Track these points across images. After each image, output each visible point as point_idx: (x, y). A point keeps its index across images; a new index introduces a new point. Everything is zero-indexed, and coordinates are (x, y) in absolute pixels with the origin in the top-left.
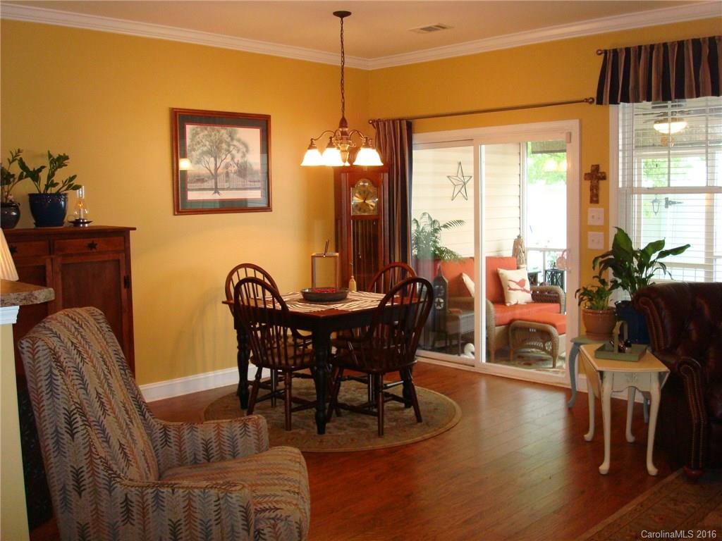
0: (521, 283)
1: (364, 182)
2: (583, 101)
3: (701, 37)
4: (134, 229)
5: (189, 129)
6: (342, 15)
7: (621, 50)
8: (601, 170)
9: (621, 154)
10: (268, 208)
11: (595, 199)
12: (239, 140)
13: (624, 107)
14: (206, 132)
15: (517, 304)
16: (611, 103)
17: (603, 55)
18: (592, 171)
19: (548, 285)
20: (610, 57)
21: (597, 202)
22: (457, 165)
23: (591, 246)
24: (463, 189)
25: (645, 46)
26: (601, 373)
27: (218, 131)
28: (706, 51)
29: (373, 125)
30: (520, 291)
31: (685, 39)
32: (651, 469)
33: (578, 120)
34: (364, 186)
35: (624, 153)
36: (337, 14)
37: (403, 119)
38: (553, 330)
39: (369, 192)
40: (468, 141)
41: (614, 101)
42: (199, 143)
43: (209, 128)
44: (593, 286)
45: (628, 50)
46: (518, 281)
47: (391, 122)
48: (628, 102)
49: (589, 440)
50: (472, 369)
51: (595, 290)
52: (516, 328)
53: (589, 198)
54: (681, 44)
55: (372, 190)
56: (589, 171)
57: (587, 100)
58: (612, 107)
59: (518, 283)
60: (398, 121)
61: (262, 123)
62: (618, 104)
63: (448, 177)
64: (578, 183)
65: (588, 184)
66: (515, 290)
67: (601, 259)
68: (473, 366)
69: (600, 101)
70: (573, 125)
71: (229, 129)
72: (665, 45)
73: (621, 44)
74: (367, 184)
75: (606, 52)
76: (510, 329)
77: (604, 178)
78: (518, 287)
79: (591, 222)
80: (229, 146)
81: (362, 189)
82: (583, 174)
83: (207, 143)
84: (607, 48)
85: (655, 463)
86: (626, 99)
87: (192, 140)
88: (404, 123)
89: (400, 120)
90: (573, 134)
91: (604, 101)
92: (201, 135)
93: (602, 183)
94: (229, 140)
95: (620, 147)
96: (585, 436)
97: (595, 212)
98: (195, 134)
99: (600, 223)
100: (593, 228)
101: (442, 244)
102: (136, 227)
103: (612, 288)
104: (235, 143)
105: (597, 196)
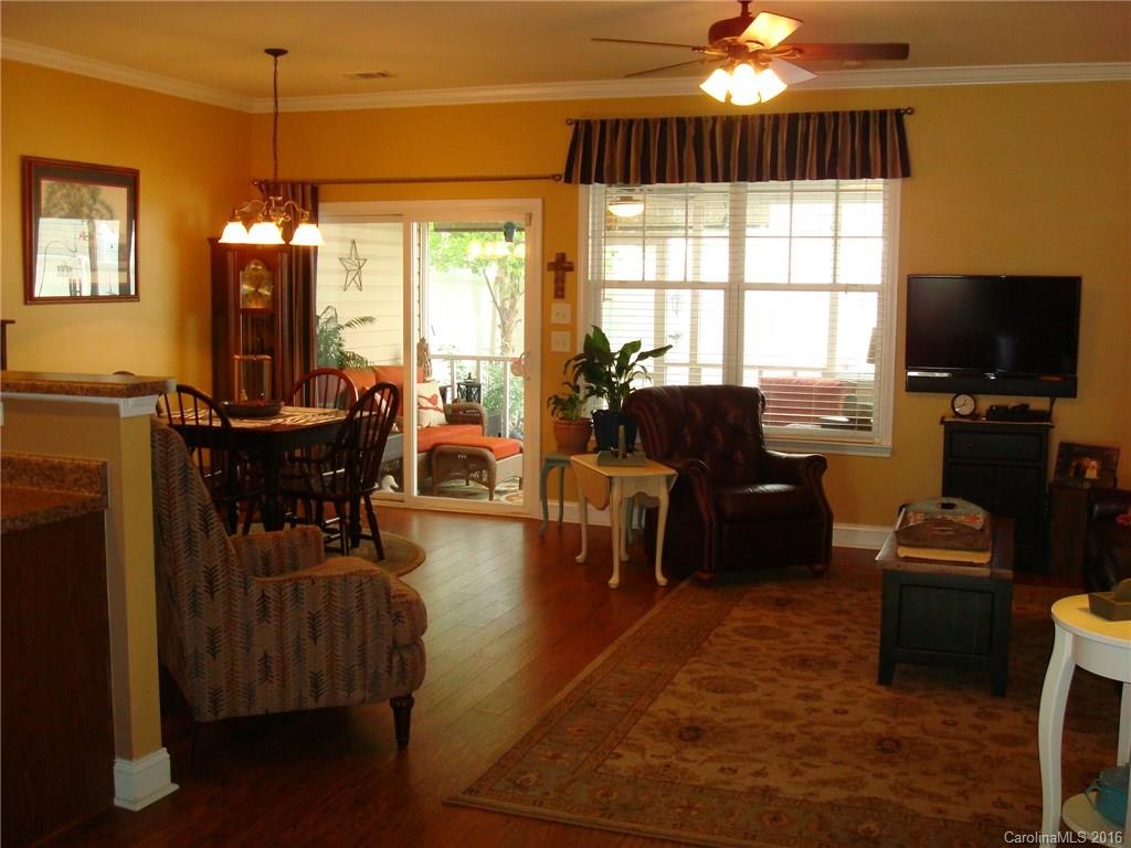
0: (433, 400)
1: (256, 264)
2: (547, 178)
3: (687, 116)
4: (13, 322)
5: (45, 184)
6: (276, 53)
7: (595, 122)
8: (568, 259)
9: (590, 241)
10: (136, 297)
11: (560, 293)
12: (103, 203)
13: (594, 188)
14: (64, 191)
15: (428, 427)
16: (582, 182)
17: (573, 126)
18: (558, 261)
19: (463, 402)
20: (582, 128)
21: (562, 297)
22: (349, 245)
23: (555, 348)
24: (357, 278)
25: (624, 120)
26: (610, 478)
27: (79, 190)
28: (691, 132)
29: (260, 188)
30: (432, 411)
31: (670, 116)
32: (661, 579)
33: (539, 201)
34: (255, 269)
35: (593, 241)
36: (269, 51)
37: (308, 183)
38: (489, 453)
39: (262, 278)
40: (396, 217)
41: (586, 180)
42: (55, 206)
43: (68, 185)
44: (564, 394)
45: (603, 123)
46: (429, 396)
47: (289, 186)
48: (602, 182)
49: (581, 561)
50: (402, 505)
51: (566, 398)
52: (443, 454)
53: (553, 292)
54: (664, 122)
55: (266, 274)
56: (553, 260)
57: (553, 177)
58: (582, 187)
59: (429, 400)
60: (300, 186)
61: (128, 179)
62: (590, 183)
63: (340, 259)
64: (540, 274)
65: (551, 275)
66: (427, 408)
67: (573, 363)
68: (402, 502)
69: (568, 179)
70: (535, 205)
71: (92, 187)
72: (646, 121)
73: (595, 114)
74: (260, 267)
75: (577, 123)
76: (434, 455)
77: (571, 269)
78: (430, 405)
79: (554, 320)
80: (91, 210)
81: (254, 273)
82: (546, 265)
83: (66, 206)
84: (577, 117)
85: (664, 573)
86: (600, 180)
87: (48, 200)
88: (308, 188)
89: (303, 184)
90: (534, 217)
91: (573, 179)
92: (58, 195)
93: (568, 275)
94: (91, 202)
95: (590, 234)
96: (577, 557)
97: (560, 310)
98: (53, 193)
99: (567, 321)
100: (561, 327)
101: (347, 348)
102: (15, 319)
103: (587, 396)
104: (98, 206)
105: (562, 289)
